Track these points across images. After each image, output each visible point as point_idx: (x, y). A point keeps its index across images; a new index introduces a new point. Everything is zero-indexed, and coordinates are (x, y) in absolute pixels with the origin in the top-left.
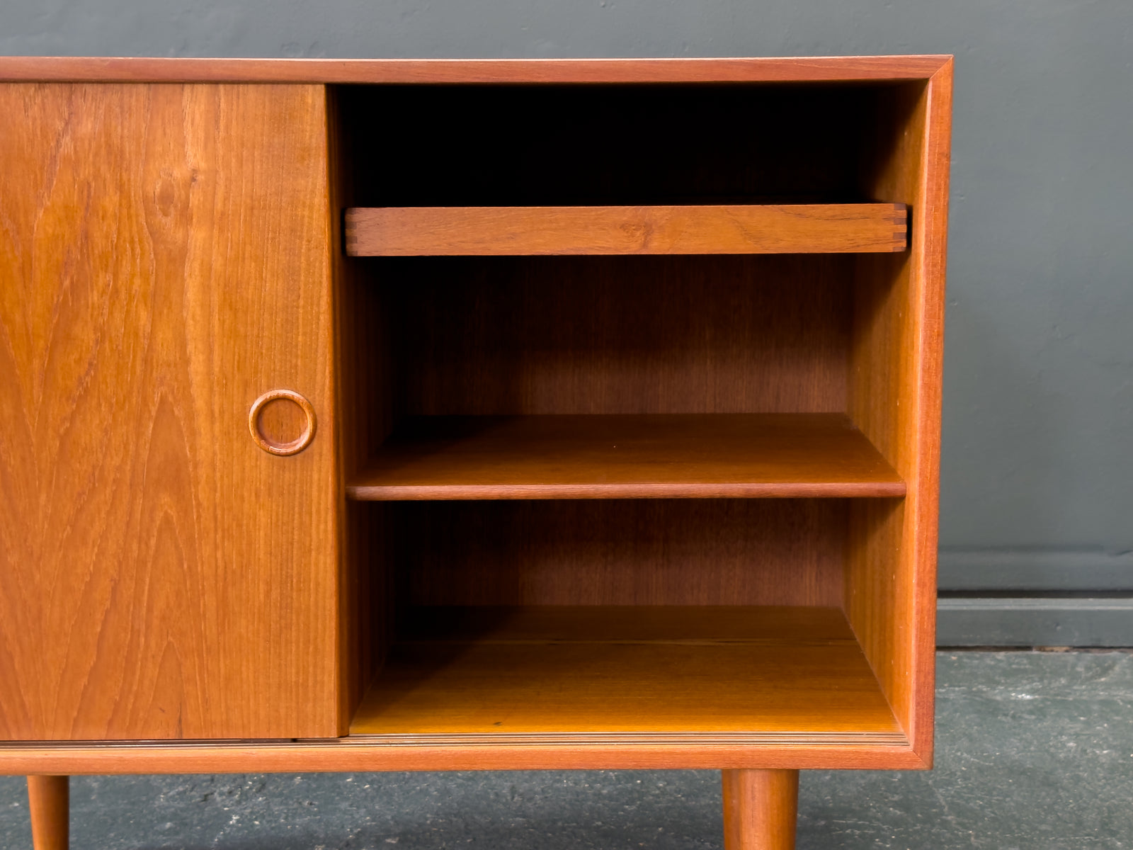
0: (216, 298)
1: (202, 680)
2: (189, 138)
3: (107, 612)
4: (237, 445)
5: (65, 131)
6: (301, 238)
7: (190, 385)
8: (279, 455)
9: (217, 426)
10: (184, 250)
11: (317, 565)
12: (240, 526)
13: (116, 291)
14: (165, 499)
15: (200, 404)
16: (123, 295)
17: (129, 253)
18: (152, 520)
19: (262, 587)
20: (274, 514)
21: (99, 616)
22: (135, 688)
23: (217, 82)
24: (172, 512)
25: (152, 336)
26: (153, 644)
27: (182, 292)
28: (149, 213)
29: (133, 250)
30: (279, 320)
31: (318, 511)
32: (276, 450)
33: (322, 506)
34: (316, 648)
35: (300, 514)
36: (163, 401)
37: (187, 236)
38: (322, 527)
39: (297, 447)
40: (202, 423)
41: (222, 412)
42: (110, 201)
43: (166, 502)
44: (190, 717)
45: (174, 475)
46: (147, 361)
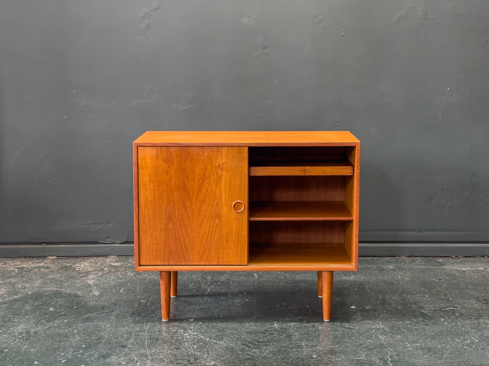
0: (227, 184)
1: (222, 253)
2: (223, 156)
3: (206, 241)
4: (230, 211)
5: (202, 155)
6: (243, 173)
7: (222, 200)
8: (238, 212)
9: (227, 207)
10: (222, 176)
11: (244, 232)
12: (230, 225)
13: (209, 183)
14: (217, 220)
15: (224, 203)
16: (211, 184)
18: (214, 224)
19: (234, 237)
20: (237, 223)
21: (204, 242)
22: (210, 255)
23: (229, 146)
24: (218, 223)
25: (215, 191)
26: (214, 247)
27: (221, 183)
28: (216, 169)
29: (213, 176)
30: (238, 188)
31: (244, 223)
32: (237, 212)
33: (245, 222)
34: (244, 248)
35: (241, 223)
36: (217, 202)
37: (222, 173)
38: (245, 225)
39: (241, 211)
40: (224, 206)
41: (228, 205)
42: (209, 167)
43: (217, 221)
44: (220, 261)
45: (219, 216)
46: (214, 196)
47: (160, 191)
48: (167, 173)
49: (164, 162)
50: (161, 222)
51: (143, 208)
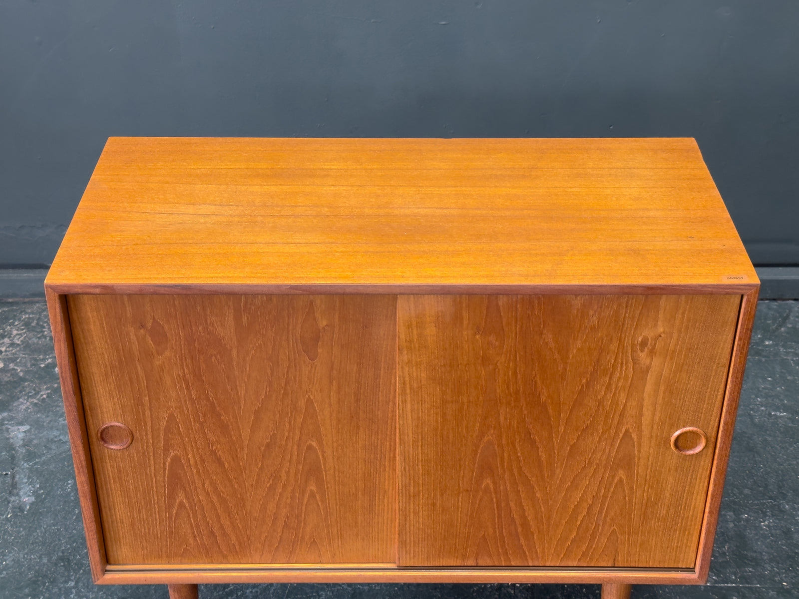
0: (662, 388)
1: (628, 544)
2: (661, 317)
3: (584, 516)
4: (663, 451)
5: (594, 315)
6: (714, 362)
7: (641, 425)
9: (653, 441)
10: (649, 368)
12: (658, 483)
13: (610, 385)
14: (621, 472)
15: (646, 433)
16: (613, 386)
17: (619, 369)
18: (613, 480)
19: (665, 508)
20: (677, 478)
21: (580, 518)
22: (594, 547)
24: (624, 478)
25: (625, 405)
26: (606, 529)
27: (644, 385)
28: (633, 351)
29: (622, 367)
30: (695, 398)
31: (700, 479)
33: (703, 476)
34: (689, 533)
36: (627, 431)
37: (651, 361)
38: (701, 484)
40: (645, 441)
41: (657, 437)
42: (613, 347)
43: (621, 474)
44: (620, 558)
45: (627, 462)
46: (622, 415)
47: (463, 403)
48: (485, 360)
49: (475, 334)
50: (459, 476)
51: (411, 443)
